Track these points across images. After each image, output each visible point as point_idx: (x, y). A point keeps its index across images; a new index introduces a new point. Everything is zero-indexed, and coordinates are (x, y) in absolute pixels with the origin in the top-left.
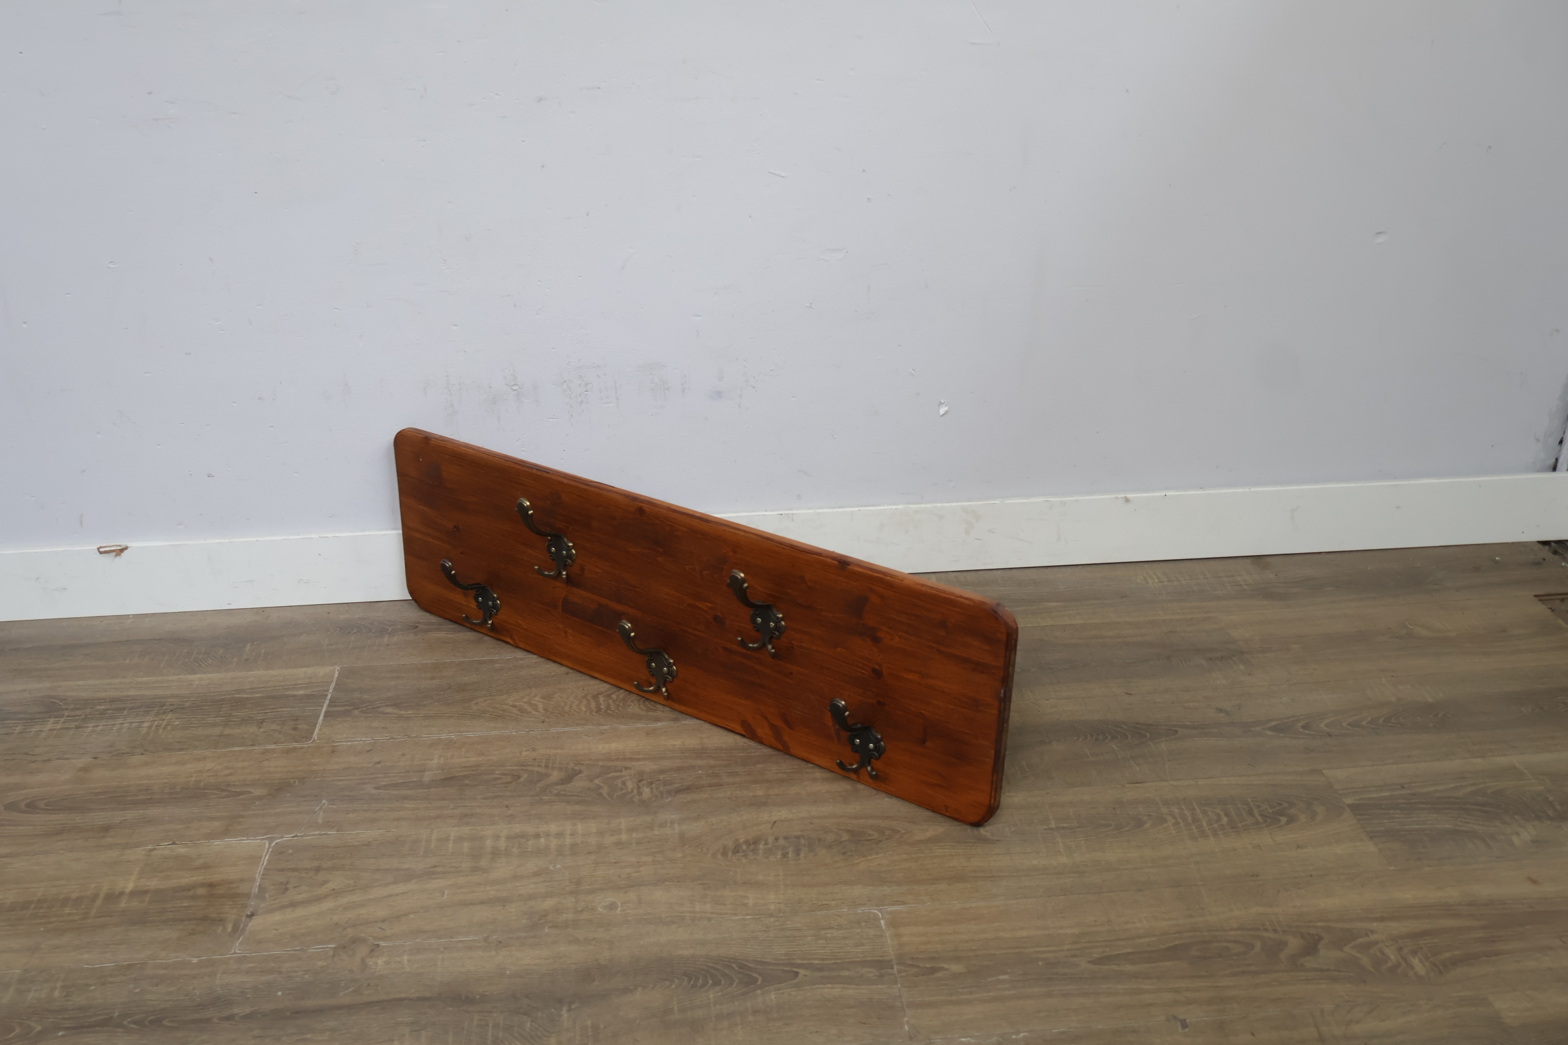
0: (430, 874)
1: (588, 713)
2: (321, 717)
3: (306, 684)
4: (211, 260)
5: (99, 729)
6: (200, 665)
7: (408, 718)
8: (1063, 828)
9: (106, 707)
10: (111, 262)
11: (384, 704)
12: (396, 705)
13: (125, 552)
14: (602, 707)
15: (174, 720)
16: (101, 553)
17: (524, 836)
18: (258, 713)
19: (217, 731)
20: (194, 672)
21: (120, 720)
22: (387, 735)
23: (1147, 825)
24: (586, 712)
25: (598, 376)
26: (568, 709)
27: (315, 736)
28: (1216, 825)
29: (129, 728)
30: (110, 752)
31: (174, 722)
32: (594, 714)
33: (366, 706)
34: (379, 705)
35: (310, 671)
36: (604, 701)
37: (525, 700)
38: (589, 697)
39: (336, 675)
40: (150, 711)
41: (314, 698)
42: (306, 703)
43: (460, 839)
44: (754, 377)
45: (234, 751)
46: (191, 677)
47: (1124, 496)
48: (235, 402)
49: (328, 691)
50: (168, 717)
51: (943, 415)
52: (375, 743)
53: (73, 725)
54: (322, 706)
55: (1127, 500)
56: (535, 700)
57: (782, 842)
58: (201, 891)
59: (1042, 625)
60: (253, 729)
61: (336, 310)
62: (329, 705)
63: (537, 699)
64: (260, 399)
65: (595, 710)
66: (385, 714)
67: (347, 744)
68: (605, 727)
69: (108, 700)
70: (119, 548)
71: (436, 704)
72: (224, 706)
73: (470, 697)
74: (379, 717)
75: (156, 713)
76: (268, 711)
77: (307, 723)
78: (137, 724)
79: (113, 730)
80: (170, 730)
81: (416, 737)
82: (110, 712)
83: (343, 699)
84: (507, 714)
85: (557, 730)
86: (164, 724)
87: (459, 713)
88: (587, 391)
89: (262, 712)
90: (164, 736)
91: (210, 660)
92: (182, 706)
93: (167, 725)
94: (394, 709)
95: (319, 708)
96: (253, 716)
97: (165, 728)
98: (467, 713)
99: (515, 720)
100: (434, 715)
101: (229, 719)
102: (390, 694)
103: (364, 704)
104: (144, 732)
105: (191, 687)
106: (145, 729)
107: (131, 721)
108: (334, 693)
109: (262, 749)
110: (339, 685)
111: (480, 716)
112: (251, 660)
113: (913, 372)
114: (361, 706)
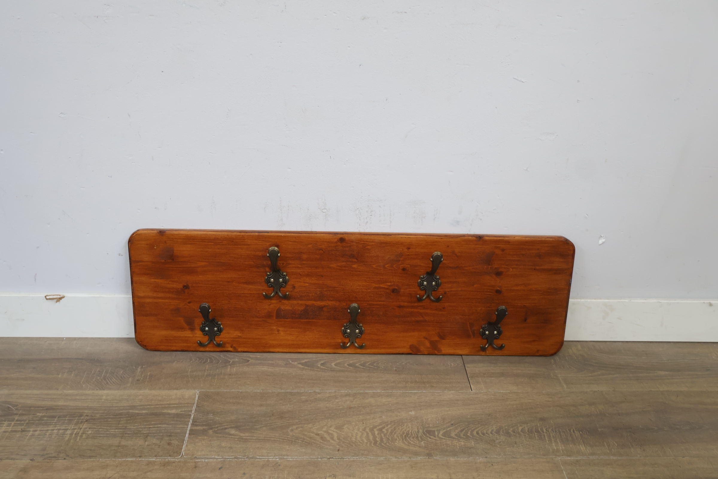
1: (368, 445)
2: (187, 435)
3: (177, 404)
4: (129, 115)
5: (37, 433)
6: (107, 383)
7: (246, 440)
9: (43, 415)
10: (62, 113)
11: (229, 426)
12: (237, 428)
13: (63, 299)
14: (377, 439)
15: (88, 429)
16: (47, 299)
18: (145, 428)
19: (116, 441)
20: (102, 389)
21: (51, 426)
22: (232, 454)
24: (367, 443)
25: (380, 206)
26: (354, 440)
27: (183, 452)
29: (58, 434)
30: (43, 455)
31: (88, 431)
32: (372, 445)
33: (217, 427)
34: (226, 427)
35: (179, 393)
36: (378, 434)
37: (324, 429)
38: (368, 430)
39: (197, 398)
40: (72, 420)
41: (182, 417)
42: (177, 421)
44: (482, 213)
45: (128, 461)
46: (100, 392)
47: (709, 302)
48: (139, 210)
49: (191, 411)
50: (84, 427)
51: (600, 245)
52: (224, 461)
53: (19, 428)
54: (188, 425)
55: (711, 305)
56: (331, 430)
59: (661, 390)
60: (140, 442)
61: (211, 154)
62: (192, 424)
63: (332, 429)
64: (156, 208)
65: (373, 442)
66: (231, 435)
67: (205, 461)
68: (382, 458)
69: (45, 408)
70: (59, 297)
71: (264, 428)
72: (122, 419)
73: (287, 424)
74: (226, 437)
75: (76, 422)
76: (151, 426)
77: (177, 439)
78: (63, 431)
79: (46, 435)
80: (84, 438)
81: (252, 458)
82: (45, 419)
83: (201, 419)
84: (313, 441)
85: (349, 459)
86: (81, 432)
87: (281, 437)
88: (371, 216)
89: (147, 426)
90: (80, 443)
91: (114, 379)
92: (94, 418)
93: (83, 434)
94: (236, 431)
95: (186, 426)
96: (141, 430)
97: (81, 436)
98: (286, 438)
99: (319, 447)
100: (264, 438)
101: (125, 431)
102: (233, 418)
103: (216, 425)
104: (67, 439)
105: (100, 401)
106: (68, 436)
107: (59, 428)
108: (196, 414)
109: (147, 460)
110: (199, 407)
111: (295, 441)
112: (141, 381)
113: (587, 216)
114: (214, 426)
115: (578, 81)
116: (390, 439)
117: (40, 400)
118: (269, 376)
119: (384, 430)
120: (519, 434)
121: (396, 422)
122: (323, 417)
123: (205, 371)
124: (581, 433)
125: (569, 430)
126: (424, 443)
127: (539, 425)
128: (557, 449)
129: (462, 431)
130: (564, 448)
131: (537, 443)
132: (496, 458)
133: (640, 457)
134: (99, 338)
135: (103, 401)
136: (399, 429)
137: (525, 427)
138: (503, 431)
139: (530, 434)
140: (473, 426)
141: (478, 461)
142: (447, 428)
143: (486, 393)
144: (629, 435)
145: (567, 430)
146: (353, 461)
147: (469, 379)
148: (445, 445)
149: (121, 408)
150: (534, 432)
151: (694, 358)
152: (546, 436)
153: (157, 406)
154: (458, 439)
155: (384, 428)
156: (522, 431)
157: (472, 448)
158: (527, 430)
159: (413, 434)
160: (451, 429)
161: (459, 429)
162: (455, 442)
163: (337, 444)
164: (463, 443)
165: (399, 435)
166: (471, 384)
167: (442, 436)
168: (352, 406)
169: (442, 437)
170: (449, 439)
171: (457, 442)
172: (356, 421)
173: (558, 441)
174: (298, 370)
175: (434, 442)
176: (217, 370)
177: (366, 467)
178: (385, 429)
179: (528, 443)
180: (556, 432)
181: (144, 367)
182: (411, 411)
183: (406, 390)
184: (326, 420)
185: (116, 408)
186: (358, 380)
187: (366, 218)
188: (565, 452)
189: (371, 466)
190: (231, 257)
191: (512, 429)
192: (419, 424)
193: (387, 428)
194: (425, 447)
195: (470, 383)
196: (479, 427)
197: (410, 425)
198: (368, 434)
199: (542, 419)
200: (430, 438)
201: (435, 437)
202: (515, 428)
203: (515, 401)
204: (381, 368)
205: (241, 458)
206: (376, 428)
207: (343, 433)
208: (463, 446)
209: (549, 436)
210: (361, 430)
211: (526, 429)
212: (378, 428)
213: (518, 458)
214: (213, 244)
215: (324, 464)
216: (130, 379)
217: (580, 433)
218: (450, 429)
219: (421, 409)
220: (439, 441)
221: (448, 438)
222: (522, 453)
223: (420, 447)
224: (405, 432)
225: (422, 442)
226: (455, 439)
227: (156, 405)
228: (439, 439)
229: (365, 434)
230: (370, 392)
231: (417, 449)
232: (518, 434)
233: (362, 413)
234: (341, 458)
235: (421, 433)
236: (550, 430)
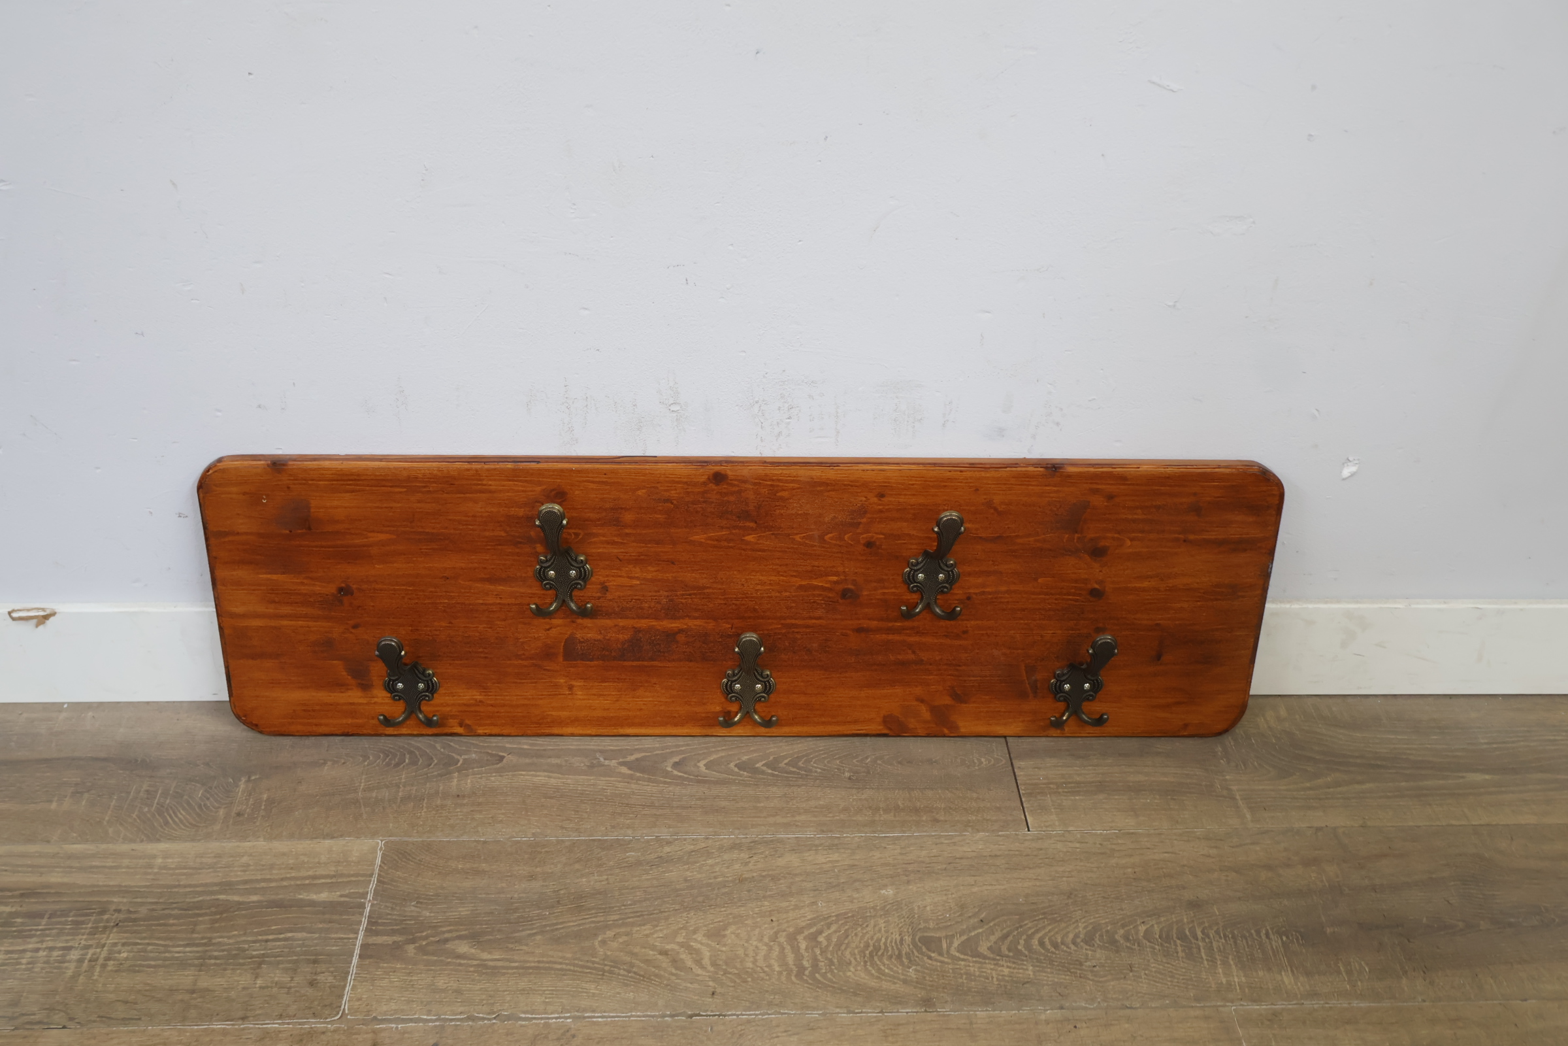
1: (783, 979)
2: (355, 960)
3: (332, 877)
4: (174, 184)
6: (167, 823)
7: (494, 971)
9: (13, 910)
11: (455, 934)
12: (474, 938)
13: (52, 619)
14: (805, 963)
15: (119, 947)
16: (14, 619)
18: (254, 942)
19: (185, 978)
20: (154, 838)
21: (34, 939)
22: (461, 1009)
24: (780, 973)
25: (810, 396)
26: (751, 965)
27: (345, 1004)
29: (47, 962)
30: (12, 1018)
31: (119, 952)
32: (793, 978)
33: (426, 938)
34: (446, 935)
35: (336, 846)
36: (807, 949)
37: (680, 939)
38: (782, 939)
39: (378, 861)
40: (83, 923)
41: (343, 910)
42: (331, 922)
44: (1062, 409)
45: (213, 1030)
46: (149, 847)
48: (219, 411)
49: (364, 895)
50: (110, 940)
51: (1344, 479)
52: (442, 1027)
54: (357, 933)
56: (696, 941)
59: (1474, 823)
60: (243, 979)
61: (387, 276)
62: (369, 931)
63: (699, 936)
64: (259, 406)
65: (795, 969)
66: (459, 957)
67: (397, 1028)
68: (815, 1014)
69: (17, 893)
70: (42, 613)
71: (538, 937)
72: (200, 919)
73: (593, 925)
74: (448, 963)
75: (92, 928)
76: (271, 937)
77: (332, 969)
78: (61, 952)
79: (20, 964)
80: (112, 971)
81: (508, 1018)
82: (19, 920)
83: (389, 917)
84: (653, 970)
85: (738, 1015)
86: (102, 956)
87: (576, 962)
88: (789, 418)
89: (260, 938)
90: (100, 985)
91: (182, 811)
92: (133, 916)
93: (108, 959)
94: (471, 947)
95: (352, 936)
96: (246, 946)
97: (104, 966)
98: (589, 964)
99: (667, 985)
100: (536, 964)
101: (207, 951)
102: (464, 911)
103: (422, 932)
104: (69, 973)
105: (150, 871)
106: (72, 966)
107: (50, 944)
108: (375, 902)
109: (259, 1028)
110: (384, 883)
111: (611, 972)
112: (246, 816)
113: (1316, 413)
114: (419, 935)
115: (1314, 87)
116: (835, 961)
117: (6, 871)
118: (551, 798)
119: (821, 939)
120: (1139, 946)
121: (848, 917)
122: (677, 907)
123: (399, 787)
124: (1284, 938)
125: (1256, 931)
126: (916, 970)
127: (1185, 920)
128: (1229, 984)
129: (1005, 937)
130: (1243, 979)
131: (1182, 968)
132: (1085, 1009)
133: (1424, 1001)
134: (148, 703)
135: (156, 870)
136: (856, 935)
137: (1153, 925)
138: (1101, 936)
139: (1166, 945)
140: (1030, 925)
141: (1043, 1017)
142: (970, 931)
143: (1063, 835)
144: (1397, 942)
145: (1253, 931)
146: (749, 1021)
147: (1023, 799)
148: (964, 976)
149: (198, 889)
150: (1175, 939)
151: (1552, 738)
152: (1202, 950)
153: (285, 883)
154: (994, 959)
155: (820, 932)
156: (1148, 935)
157: (1028, 982)
158: (1158, 934)
159: (890, 949)
160: (978, 934)
161: (998, 934)
162: (989, 967)
163: (710, 977)
164: (1006, 971)
165: (856, 951)
166: (1027, 814)
167: (958, 952)
168: (747, 876)
169: (957, 954)
170: (974, 959)
171: (992, 967)
172: (755, 915)
173: (1232, 963)
174: (619, 782)
175: (939, 969)
176: (428, 785)
177: (778, 1037)
178: (824, 935)
179: (1161, 967)
180: (1225, 936)
181: (253, 778)
182: (885, 886)
183: (874, 832)
184: (685, 914)
185: (188, 889)
186: (762, 805)
187: (778, 423)
188: (1247, 990)
189: (790, 1035)
190: (450, 520)
191: (1121, 932)
192: (903, 920)
193: (830, 932)
194: (917, 982)
195: (1026, 810)
196: (1044, 927)
197: (881, 922)
198: (782, 949)
199: (1195, 905)
200: (930, 958)
201: (941, 954)
202: (1129, 928)
203: (1131, 856)
204: (816, 772)
205: (483, 1019)
206: (803, 933)
207: (724, 949)
208: (1007, 978)
209: (1210, 949)
210: (766, 940)
211: (1156, 929)
212: (806, 933)
213: (1136, 1008)
214: (405, 490)
215: (679, 1032)
216: (221, 812)
217: (1282, 939)
218: (976, 932)
219: (908, 882)
220: (950, 966)
221: (972, 956)
222: (1145, 994)
223: (905, 982)
224: (871, 943)
225: (909, 968)
226: (989, 958)
227: (282, 879)
228: (950, 961)
229: (775, 953)
230: (789, 839)
231: (899, 987)
232: (1136, 944)
233: (769, 893)
234: (719, 1016)
235: (909, 945)
236: (1212, 933)
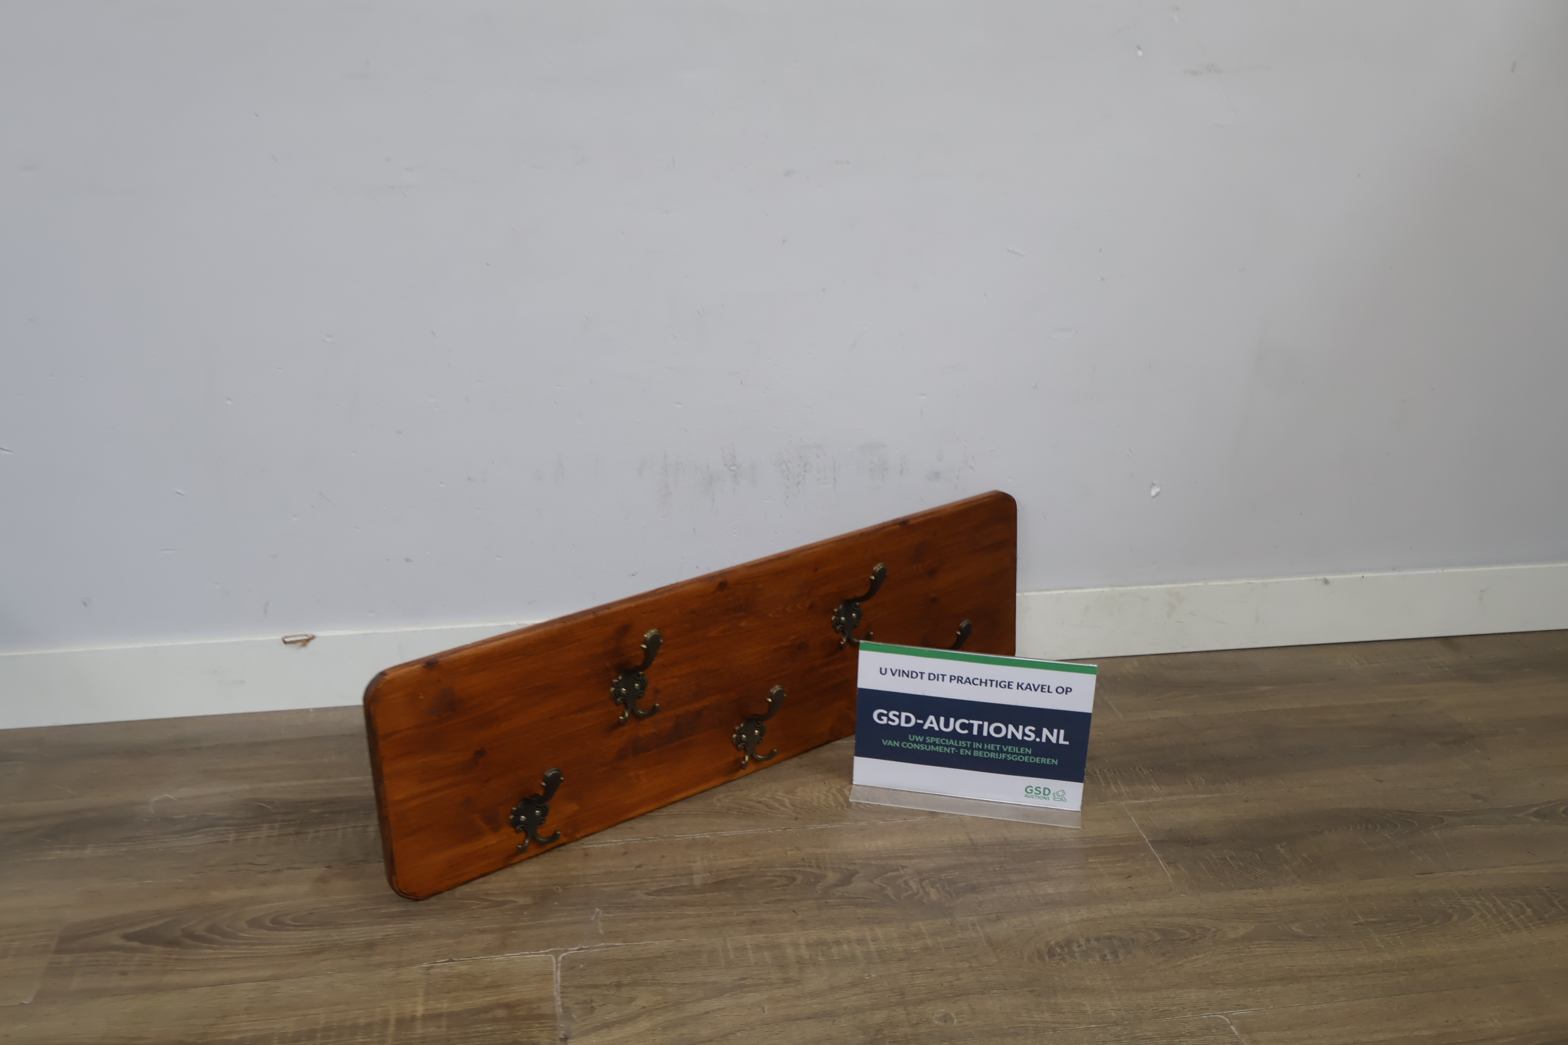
0: (740, 987)
1: (839, 809)
4: (433, 333)
5: (321, 834)
8: (1374, 923)
9: (322, 810)
13: (312, 642)
16: (285, 643)
17: (823, 943)
22: (637, 835)
23: (1455, 918)
24: (836, 807)
25: (818, 456)
26: (817, 804)
28: (1522, 917)
30: (343, 860)
32: (846, 809)
37: (768, 795)
38: (834, 791)
43: (758, 948)
44: (973, 458)
47: (1322, 577)
48: (443, 483)
51: (1154, 497)
52: (627, 844)
53: (291, 830)
55: (1326, 582)
56: (778, 795)
57: (1094, 943)
58: (500, 1013)
59: (1264, 710)
63: (780, 794)
64: (469, 479)
65: (845, 805)
68: (864, 823)
69: (320, 802)
70: (306, 638)
73: (709, 793)
79: (337, 835)
81: (668, 838)
82: (327, 815)
84: (754, 810)
85: (814, 827)
87: (704, 810)
88: (805, 471)
98: (713, 811)
99: (765, 817)
100: (678, 813)
104: (372, 837)
107: (353, 825)
111: (727, 813)
113: (1129, 453)
115: (1100, 250)
117: (307, 792)
122: (762, 781)
124: (1151, 770)
125: (1133, 768)
128: (1120, 793)
130: (1128, 790)
133: (1240, 792)
144: (1221, 767)
145: (1131, 768)
146: (822, 830)
152: (1101, 779)
163: (791, 812)
168: (803, 764)
172: (813, 782)
173: (1120, 783)
177: (842, 835)
180: (1114, 772)
184: (768, 784)
187: (798, 476)
188: (1131, 795)
189: (850, 834)
198: (835, 796)
199: (1093, 758)
207: (797, 798)
209: (1105, 779)
210: (823, 792)
217: (1149, 771)
229: (831, 797)
233: (820, 771)
234: (802, 828)
236: (1105, 771)
